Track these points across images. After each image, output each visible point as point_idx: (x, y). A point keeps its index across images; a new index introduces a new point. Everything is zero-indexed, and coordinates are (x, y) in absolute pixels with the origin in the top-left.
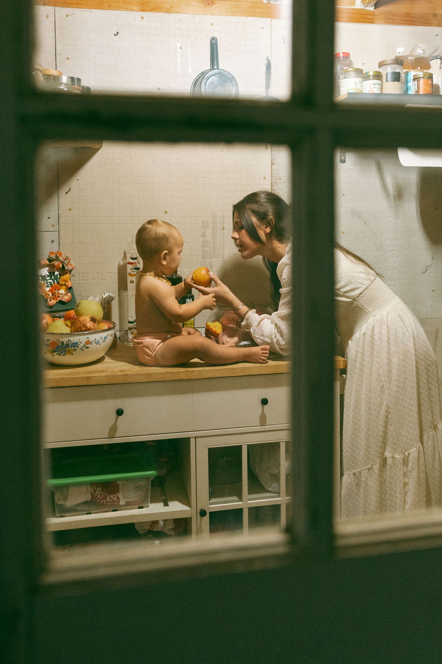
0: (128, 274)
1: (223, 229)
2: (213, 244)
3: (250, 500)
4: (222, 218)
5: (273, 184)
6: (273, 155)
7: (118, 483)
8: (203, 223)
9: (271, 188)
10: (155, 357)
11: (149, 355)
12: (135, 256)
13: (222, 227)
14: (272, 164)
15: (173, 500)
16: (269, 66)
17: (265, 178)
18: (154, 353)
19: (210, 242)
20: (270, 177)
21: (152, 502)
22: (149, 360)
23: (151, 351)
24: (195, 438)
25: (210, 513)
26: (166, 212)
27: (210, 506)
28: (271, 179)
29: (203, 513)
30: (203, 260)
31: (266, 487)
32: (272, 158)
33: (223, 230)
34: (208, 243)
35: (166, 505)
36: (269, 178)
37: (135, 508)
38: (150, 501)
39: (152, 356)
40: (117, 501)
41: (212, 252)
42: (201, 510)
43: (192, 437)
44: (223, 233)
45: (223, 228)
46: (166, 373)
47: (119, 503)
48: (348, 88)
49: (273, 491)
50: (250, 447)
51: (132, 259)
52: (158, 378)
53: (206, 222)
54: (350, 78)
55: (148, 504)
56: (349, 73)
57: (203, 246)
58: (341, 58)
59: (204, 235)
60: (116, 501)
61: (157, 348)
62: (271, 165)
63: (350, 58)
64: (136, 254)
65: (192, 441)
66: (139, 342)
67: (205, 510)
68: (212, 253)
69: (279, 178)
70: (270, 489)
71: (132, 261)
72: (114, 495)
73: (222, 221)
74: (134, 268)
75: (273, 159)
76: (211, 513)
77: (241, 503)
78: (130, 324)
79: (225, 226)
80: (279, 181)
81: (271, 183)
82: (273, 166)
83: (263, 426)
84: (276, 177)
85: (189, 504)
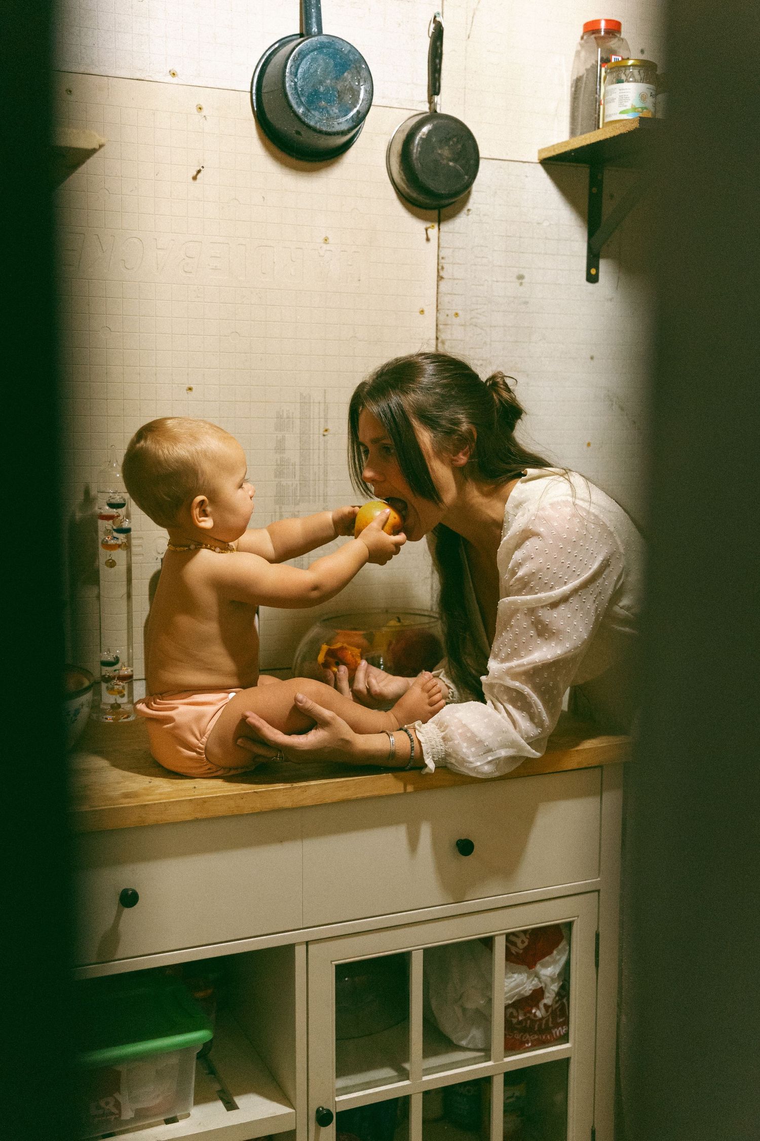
0: (102, 543)
1: (325, 433)
2: (301, 469)
3: (427, 1071)
4: (322, 405)
5: (441, 327)
6: (443, 258)
7: (119, 1068)
8: (279, 417)
9: (434, 337)
10: (206, 749)
11: (190, 747)
12: (117, 499)
13: (324, 430)
14: (440, 278)
15: (244, 1091)
16: (438, 36)
17: (422, 312)
18: (204, 740)
19: (294, 465)
20: (435, 311)
21: (197, 1102)
22: (191, 759)
23: (196, 738)
24: (307, 943)
25: (337, 1113)
26: (190, 389)
27: (337, 1099)
28: (435, 314)
29: (323, 1118)
30: (277, 507)
31: (454, 1038)
32: (440, 265)
33: (324, 435)
34: (291, 467)
35: (231, 1106)
36: (431, 311)
37: (157, 1124)
38: (193, 1101)
39: (200, 748)
40: (116, 1111)
41: (298, 489)
42: (318, 1111)
43: (300, 943)
44: (325, 442)
45: (326, 430)
46: (242, 796)
47: (120, 1116)
48: (625, 106)
49: (470, 1046)
50: (427, 952)
51: (112, 506)
52: (221, 809)
53: (285, 416)
54: (629, 84)
55: (187, 1109)
56: (628, 72)
57: (279, 474)
58: (603, 33)
59: (280, 448)
60: (113, 1114)
61: (208, 727)
62: (438, 281)
63: (620, 35)
64: (123, 494)
65: (300, 952)
66: (158, 716)
67: (329, 1110)
68: (298, 491)
69: (454, 312)
70: (464, 1043)
71: (114, 512)
72: (110, 1099)
73: (322, 415)
74: (114, 530)
75: (443, 268)
76: (341, 1115)
77: (406, 1083)
78: (107, 668)
79: (329, 427)
80: (457, 321)
81: (437, 325)
82: (442, 283)
83: (460, 902)
84: (447, 312)
85: (284, 1097)
